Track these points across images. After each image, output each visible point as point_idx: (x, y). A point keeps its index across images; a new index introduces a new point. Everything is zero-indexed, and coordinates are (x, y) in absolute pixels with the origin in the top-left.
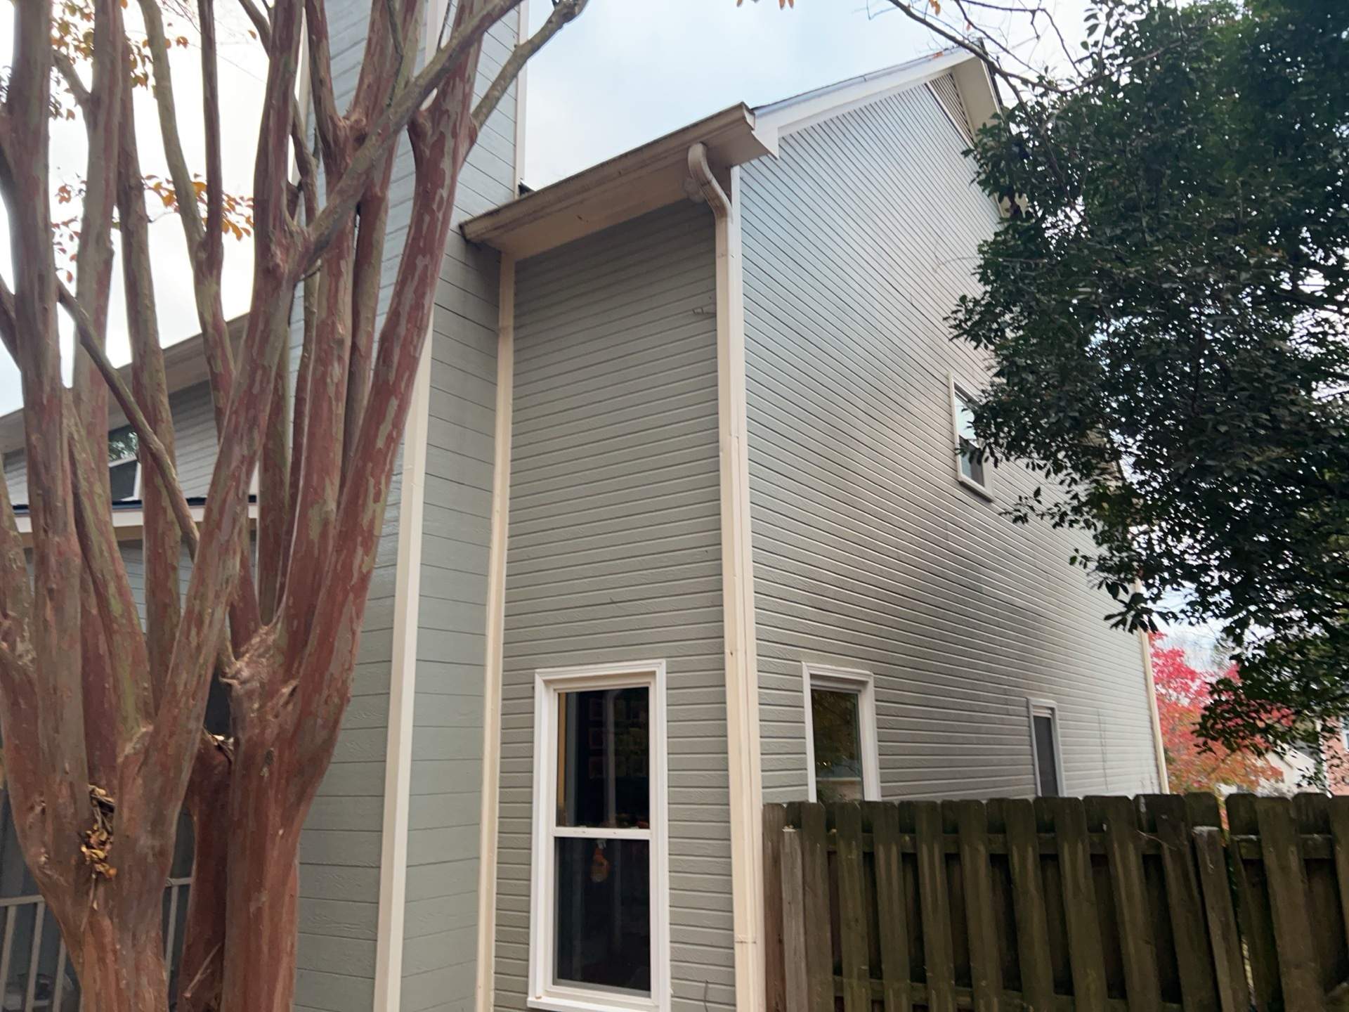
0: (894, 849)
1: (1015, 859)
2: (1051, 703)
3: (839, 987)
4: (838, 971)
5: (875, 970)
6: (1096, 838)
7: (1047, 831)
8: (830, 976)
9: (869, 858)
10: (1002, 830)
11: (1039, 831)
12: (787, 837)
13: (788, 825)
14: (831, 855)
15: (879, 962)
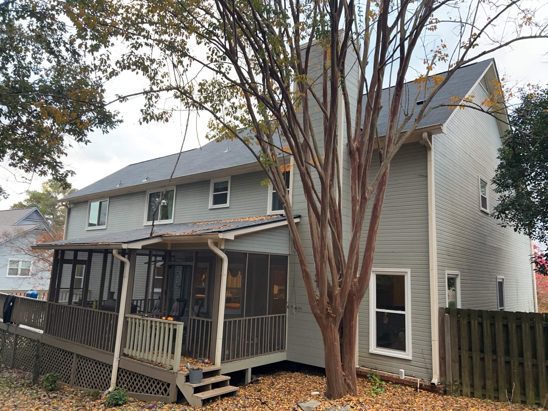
0: (476, 321)
1: (510, 326)
2: (503, 277)
3: (460, 353)
4: (460, 349)
5: (470, 349)
6: (531, 322)
7: (518, 320)
8: (457, 350)
9: (469, 323)
10: (506, 318)
11: (516, 319)
12: (446, 316)
13: (446, 313)
14: (458, 321)
15: (471, 348)
